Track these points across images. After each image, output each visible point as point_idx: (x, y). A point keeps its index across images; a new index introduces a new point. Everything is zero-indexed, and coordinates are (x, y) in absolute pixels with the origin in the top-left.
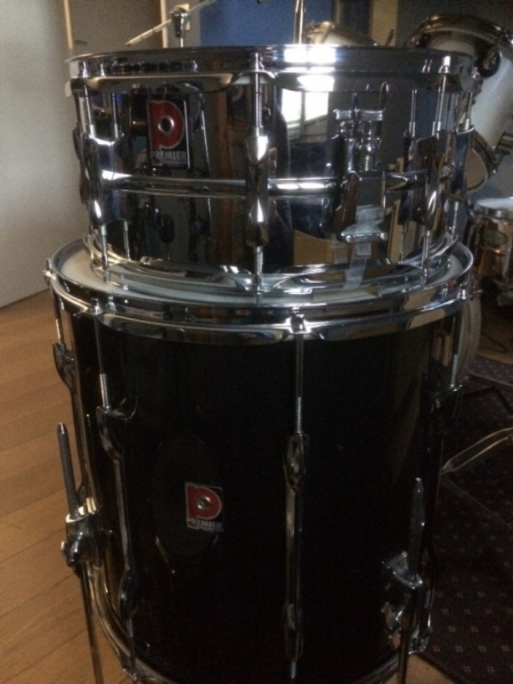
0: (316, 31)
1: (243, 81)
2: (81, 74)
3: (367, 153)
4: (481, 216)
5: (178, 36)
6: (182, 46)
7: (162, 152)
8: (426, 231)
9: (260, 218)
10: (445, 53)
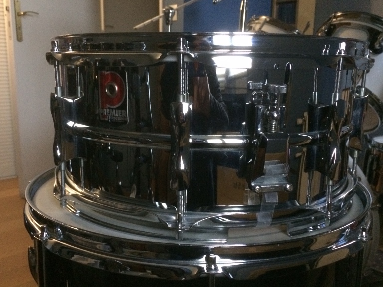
0: (257, 22)
1: (171, 59)
2: (53, 50)
3: (274, 118)
4: (377, 149)
5: (167, 24)
6: (169, 31)
7: (108, 110)
8: (328, 181)
9: (182, 167)
10: (342, 40)
